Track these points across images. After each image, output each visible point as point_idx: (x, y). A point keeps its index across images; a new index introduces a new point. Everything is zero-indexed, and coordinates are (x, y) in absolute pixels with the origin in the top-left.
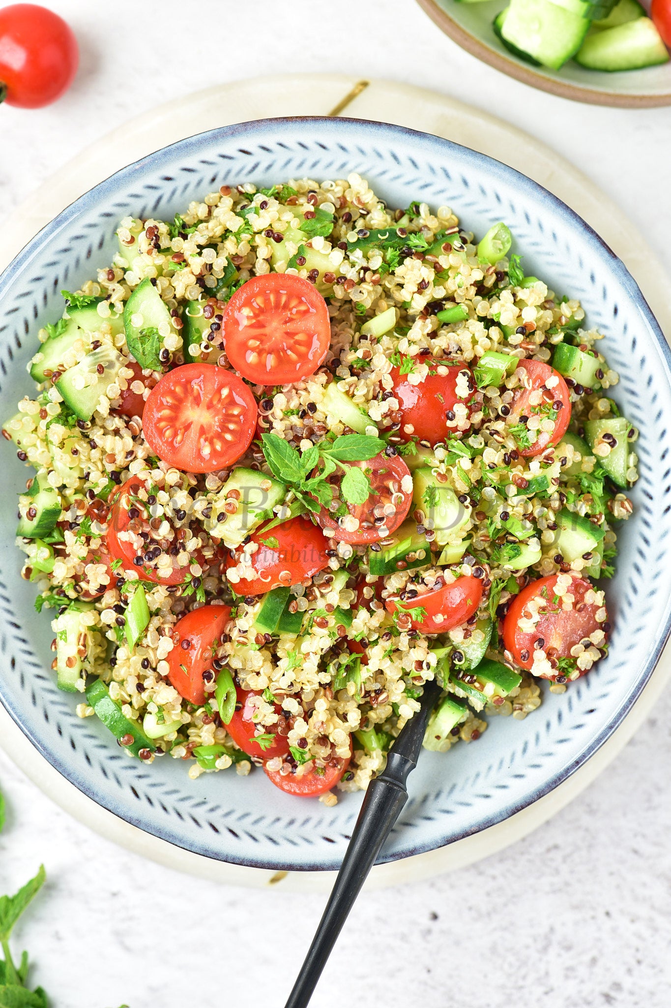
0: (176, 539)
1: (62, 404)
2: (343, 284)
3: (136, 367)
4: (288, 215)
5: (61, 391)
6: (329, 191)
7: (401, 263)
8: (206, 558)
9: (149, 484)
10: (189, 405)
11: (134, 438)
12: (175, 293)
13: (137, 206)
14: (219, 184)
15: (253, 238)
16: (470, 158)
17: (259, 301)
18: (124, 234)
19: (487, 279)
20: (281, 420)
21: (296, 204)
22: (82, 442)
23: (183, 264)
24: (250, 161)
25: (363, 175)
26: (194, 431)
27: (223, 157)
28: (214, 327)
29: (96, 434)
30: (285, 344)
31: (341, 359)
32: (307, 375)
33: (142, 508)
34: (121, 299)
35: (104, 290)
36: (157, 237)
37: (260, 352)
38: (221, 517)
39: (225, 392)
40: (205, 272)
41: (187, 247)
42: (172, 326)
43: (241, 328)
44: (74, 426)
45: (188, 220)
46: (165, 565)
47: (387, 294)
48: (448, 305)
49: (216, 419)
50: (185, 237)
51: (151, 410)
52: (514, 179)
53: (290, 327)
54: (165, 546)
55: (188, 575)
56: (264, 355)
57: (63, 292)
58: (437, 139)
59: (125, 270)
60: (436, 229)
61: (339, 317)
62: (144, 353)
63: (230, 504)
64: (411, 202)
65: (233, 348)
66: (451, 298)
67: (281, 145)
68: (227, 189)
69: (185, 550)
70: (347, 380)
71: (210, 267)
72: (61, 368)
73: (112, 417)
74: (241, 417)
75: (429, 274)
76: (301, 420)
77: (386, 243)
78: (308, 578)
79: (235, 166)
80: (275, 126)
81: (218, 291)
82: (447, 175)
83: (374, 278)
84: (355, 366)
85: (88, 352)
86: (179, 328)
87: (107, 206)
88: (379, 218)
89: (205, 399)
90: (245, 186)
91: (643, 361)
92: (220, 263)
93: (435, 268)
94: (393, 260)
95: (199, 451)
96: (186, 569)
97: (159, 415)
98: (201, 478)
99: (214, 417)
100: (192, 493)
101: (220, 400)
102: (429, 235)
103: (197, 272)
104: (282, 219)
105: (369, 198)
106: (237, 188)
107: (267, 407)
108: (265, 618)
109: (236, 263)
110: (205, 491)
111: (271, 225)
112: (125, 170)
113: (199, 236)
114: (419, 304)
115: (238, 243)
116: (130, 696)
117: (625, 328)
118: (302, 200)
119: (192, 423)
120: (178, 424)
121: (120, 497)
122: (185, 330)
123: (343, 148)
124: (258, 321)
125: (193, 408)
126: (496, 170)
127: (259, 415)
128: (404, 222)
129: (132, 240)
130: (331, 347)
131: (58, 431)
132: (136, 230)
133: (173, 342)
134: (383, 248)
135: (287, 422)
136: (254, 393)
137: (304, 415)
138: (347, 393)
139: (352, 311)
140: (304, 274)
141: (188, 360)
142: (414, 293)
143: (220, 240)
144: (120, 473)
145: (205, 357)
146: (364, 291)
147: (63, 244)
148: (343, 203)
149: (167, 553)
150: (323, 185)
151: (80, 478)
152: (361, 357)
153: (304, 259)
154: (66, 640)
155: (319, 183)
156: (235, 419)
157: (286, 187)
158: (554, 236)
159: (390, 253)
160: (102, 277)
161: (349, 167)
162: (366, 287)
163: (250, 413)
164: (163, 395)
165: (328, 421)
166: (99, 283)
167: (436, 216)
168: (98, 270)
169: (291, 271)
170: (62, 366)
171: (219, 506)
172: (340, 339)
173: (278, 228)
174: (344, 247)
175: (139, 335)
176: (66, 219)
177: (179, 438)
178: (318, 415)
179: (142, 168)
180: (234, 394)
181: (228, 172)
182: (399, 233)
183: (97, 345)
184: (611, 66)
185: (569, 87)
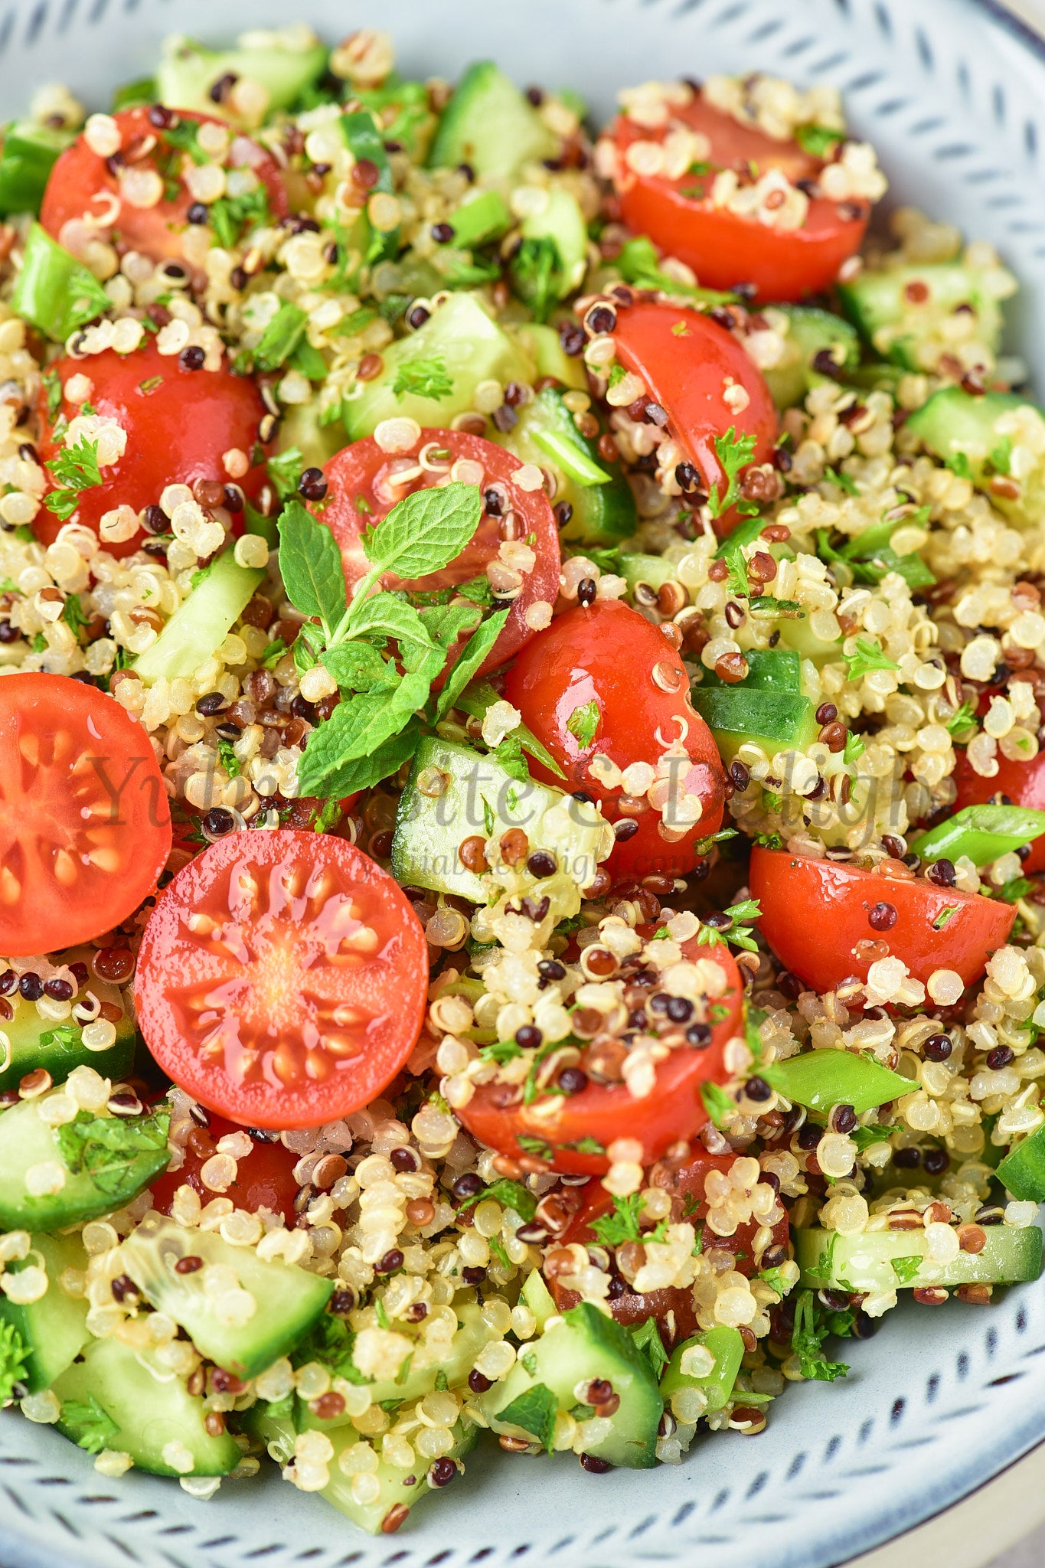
3: (165, 1182)
10: (256, 1008)
20: (251, 779)
22: (388, 1297)
26: (322, 984)
28: (30, 990)
29: (360, 1265)
38: (542, 867)
42: (46, 1095)
44: (348, 1322)
54: (641, 992)
62: (129, 1156)
69: (639, 953)
73: (310, 1227)
74: (261, 869)
76: (245, 730)
86: (47, 1079)
98: (441, 955)
99: (271, 938)
101: (224, 934)
116: (1024, 1084)
119: (302, 994)
122: (50, 1065)
125: (263, 999)
131: (372, 1350)
133: (88, 1089)
135: (256, 761)
137: (231, 725)
149: (656, 983)
154: (918, 1259)
156: (270, 883)
165: (237, 663)
170: (191, 1377)
175: (83, 1170)
178: (228, 688)
183: (122, 1290)
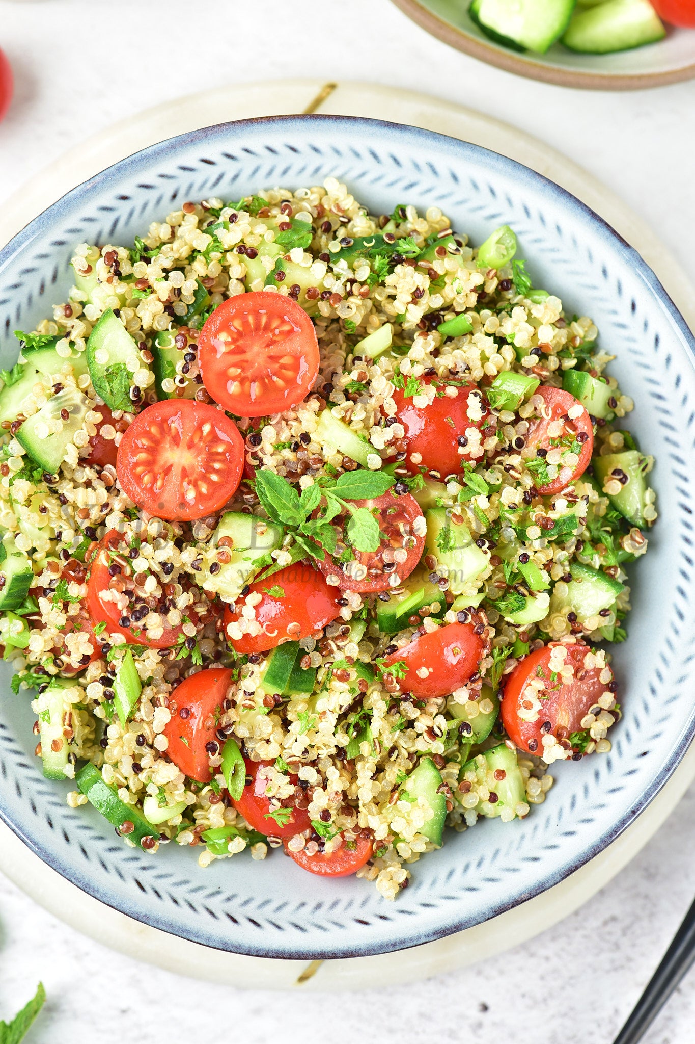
0: (164, 595)
1: (25, 457)
2: (328, 299)
3: (105, 410)
4: (261, 228)
5: (22, 442)
6: (303, 200)
7: (391, 271)
8: (200, 615)
9: (130, 537)
10: (167, 446)
11: (109, 489)
12: (142, 323)
13: (92, 231)
14: (181, 201)
15: (224, 257)
16: (458, 149)
17: (237, 324)
18: (79, 263)
19: (488, 284)
20: (272, 455)
21: (268, 216)
22: (51, 498)
23: (148, 290)
24: (211, 173)
25: (340, 179)
26: (175, 475)
27: (184, 169)
28: (189, 357)
29: (65, 489)
30: (269, 370)
31: (334, 383)
32: (296, 402)
33: (124, 564)
34: (82, 335)
35: (61, 329)
36: (117, 263)
37: (242, 381)
38: (214, 568)
39: (207, 428)
40: (173, 298)
41: (151, 272)
42: (141, 360)
43: (219, 356)
44: (40, 481)
45: (148, 243)
46: (155, 626)
47: (378, 308)
48: (449, 316)
49: (199, 459)
50: (148, 261)
51: (125, 455)
52: (509, 168)
53: (274, 350)
54: (153, 604)
55: (181, 636)
56: (247, 384)
57: (17, 333)
58: (420, 131)
59: (83, 304)
60: (426, 232)
61: (327, 338)
62: (112, 392)
63: (222, 553)
64: (395, 205)
65: (211, 379)
66: (448, 308)
67: (247, 151)
68: (190, 206)
69: (175, 607)
70: (342, 406)
71: (178, 292)
72: (21, 418)
73: (82, 469)
74: (227, 454)
75: (423, 282)
76: (294, 454)
77: (373, 250)
78: (318, 630)
79: (197, 178)
80: (238, 129)
81: (189, 320)
82: (435, 172)
83: (362, 290)
84: (350, 391)
85: (49, 397)
86: (149, 361)
87: (59, 234)
88: (362, 226)
89: (185, 438)
90: (210, 201)
91: (668, 360)
92: (189, 286)
93: (429, 274)
94: (382, 269)
95: (183, 496)
96: (178, 629)
97: (135, 460)
98: (187, 526)
99: (197, 456)
100: (179, 544)
101: (201, 437)
102: (421, 239)
103: (164, 298)
104: (255, 232)
105: (349, 204)
106: (202, 204)
107: (254, 442)
108: (274, 677)
109: (206, 286)
110: (194, 542)
111: (242, 241)
112: (75, 191)
113: (163, 259)
114: (414, 316)
115: (207, 263)
116: (126, 778)
117: (646, 325)
118: (275, 211)
119: (171, 466)
120: (156, 469)
121: (98, 555)
122: (156, 364)
123: (316, 150)
124: (238, 346)
125: (172, 449)
126: (487, 160)
127: (247, 452)
128: (390, 228)
129: (89, 269)
130: (321, 371)
131: (23, 487)
132: (93, 259)
133: (143, 378)
134: (370, 256)
135: (279, 457)
136: (239, 428)
137: (296, 448)
138: (343, 419)
139: (340, 331)
140: (285, 291)
141: (162, 396)
142: (408, 304)
143: (187, 262)
144: (96, 529)
145: (181, 392)
146: (352, 306)
147: (13, 279)
148: (321, 212)
149: (156, 611)
150: (296, 194)
151: (51, 539)
152: (356, 379)
153: (283, 273)
154: (49, 721)
155: (292, 191)
156: (221, 457)
157: (256, 198)
158: (558, 229)
159: (378, 262)
160: (59, 313)
161: (324, 171)
162: (355, 301)
163: (236, 450)
164: (138, 437)
165: (324, 453)
166: (55, 321)
167: (425, 219)
168: (54, 306)
169: (269, 288)
170: (22, 415)
171: (211, 555)
172: (332, 361)
173: (250, 242)
174: (327, 258)
175: (106, 373)
176: (14, 250)
177: (159, 483)
178: (313, 447)
179: (94, 187)
180: (217, 430)
181: (191, 186)
182: (386, 239)
183: (58, 388)
184: (603, 46)
185: (558, 71)
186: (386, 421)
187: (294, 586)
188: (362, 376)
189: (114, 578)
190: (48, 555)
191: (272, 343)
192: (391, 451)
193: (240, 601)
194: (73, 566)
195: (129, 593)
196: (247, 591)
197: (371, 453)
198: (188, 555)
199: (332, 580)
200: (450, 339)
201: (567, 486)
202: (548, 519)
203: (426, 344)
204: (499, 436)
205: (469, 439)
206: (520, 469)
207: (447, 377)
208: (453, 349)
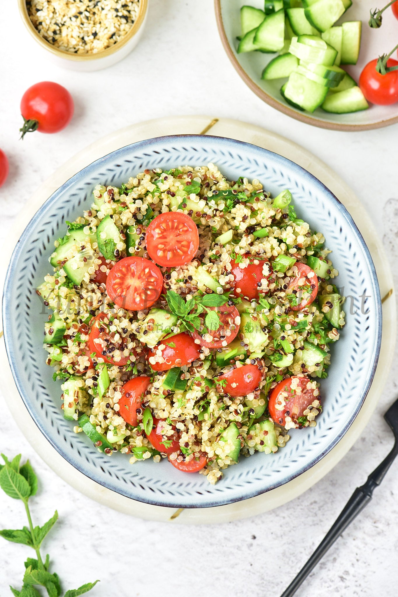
0: (123, 343)
1: (66, 277)
2: (205, 217)
3: (103, 259)
4: (178, 183)
5: (66, 270)
6: (199, 172)
7: (234, 207)
8: (138, 352)
9: (110, 315)
10: (129, 277)
11: (102, 294)
12: (122, 222)
13: (103, 179)
14: (144, 168)
15: (161, 195)
16: (268, 155)
17: (164, 226)
18: (96, 193)
19: (277, 215)
20: (175, 284)
21: (182, 178)
22: (76, 296)
23: (126, 207)
24: (159, 157)
25: (215, 164)
26: (131, 290)
27: (146, 155)
28: (142, 238)
29: (84, 293)
30: (176, 247)
31: (205, 255)
32: (187, 261)
33: (106, 327)
34: (95, 225)
35: (87, 221)
36: (113, 195)
37: (164, 251)
38: (145, 332)
39: (147, 270)
40: (137, 212)
41: (128, 199)
42: (120, 238)
43: (155, 239)
44: (72, 288)
45: (128, 186)
46: (117, 355)
47: (227, 222)
48: (258, 228)
49: (143, 284)
50: (127, 194)
51: (110, 280)
52: (290, 165)
53: (179, 238)
54: (117, 346)
55: (129, 361)
56: (166, 252)
57: (66, 222)
58: (251, 145)
59: (97, 211)
60: (251, 190)
61: (203, 234)
62: (106, 251)
63: (149, 326)
64: (239, 177)
65: (151, 249)
66: (259, 225)
67: (174, 149)
68: (148, 171)
69: (127, 348)
70: (208, 265)
71: (139, 209)
72: (66, 260)
73: (91, 284)
74: (155, 283)
75: (248, 212)
76: (185, 284)
77: (227, 197)
78: (189, 363)
79: (152, 159)
80: (171, 139)
81: (143, 221)
82: (257, 164)
83: (220, 214)
84: (212, 258)
85: (79, 251)
86: (124, 239)
87: (88, 180)
88: (223, 185)
89: (137, 274)
90: (156, 169)
91: (355, 255)
92: (144, 207)
93: (251, 209)
94: (230, 205)
95: (134, 300)
96: (127, 358)
97: (114, 282)
98: (135, 313)
99: (142, 283)
100: (131, 320)
101: (144, 274)
102: (248, 193)
103: (133, 212)
104: (175, 185)
105: (218, 175)
106: (153, 171)
107: (168, 278)
108: (168, 382)
109: (152, 207)
110: (137, 320)
111: (169, 188)
112: (97, 161)
113: (134, 194)
114: (243, 227)
115: (153, 197)
116: (100, 422)
117: (346, 238)
118: (185, 176)
119: (130, 286)
120: (124, 287)
121: (95, 322)
122: (127, 240)
123: (205, 150)
124: (163, 235)
125: (131, 278)
126: (281, 161)
127: (164, 282)
128: (236, 187)
129: (101, 196)
130: (200, 249)
131: (64, 291)
132: (103, 191)
133: (121, 246)
134: (225, 199)
135: (178, 285)
136: (161, 271)
137: (186, 282)
138: (208, 271)
139: (210, 231)
140: (186, 212)
141: (129, 255)
142: (240, 222)
143: (144, 196)
144: (95, 311)
145: (137, 254)
146: (216, 221)
147: (66, 198)
148: (205, 178)
149: (118, 349)
150: (195, 169)
151: (75, 314)
152: (214, 253)
153: (186, 204)
154: (68, 394)
155: (193, 168)
156: (152, 284)
157: (177, 170)
158: (310, 193)
159: (229, 202)
160: (86, 215)
161: (208, 160)
162: (217, 219)
163: (159, 281)
164: (117, 272)
165: (198, 285)
166: (84, 218)
167: (252, 184)
168: (84, 211)
169: (179, 211)
170: (66, 258)
171: (145, 326)
172: (205, 244)
173: (173, 189)
174: (206, 199)
175: (104, 243)
176: (68, 185)
177: (124, 293)
178: (193, 282)
179: (105, 160)
180: (151, 271)
181: (148, 163)
182: (233, 192)
183: (83, 248)
184: (340, 111)
185: (318, 121)
186: (227, 273)
187: (180, 343)
188: (217, 252)
189: (101, 334)
190: (73, 321)
191: (179, 235)
192: (228, 286)
193: (156, 348)
194: (84, 327)
195: (107, 341)
196: (159, 343)
197: (218, 286)
198: (134, 326)
199: (197, 342)
200: (258, 238)
201: (304, 307)
202: (295, 322)
203: (247, 240)
204: (276, 283)
205: (263, 283)
206: (285, 298)
207: (255, 256)
208: (259, 243)
